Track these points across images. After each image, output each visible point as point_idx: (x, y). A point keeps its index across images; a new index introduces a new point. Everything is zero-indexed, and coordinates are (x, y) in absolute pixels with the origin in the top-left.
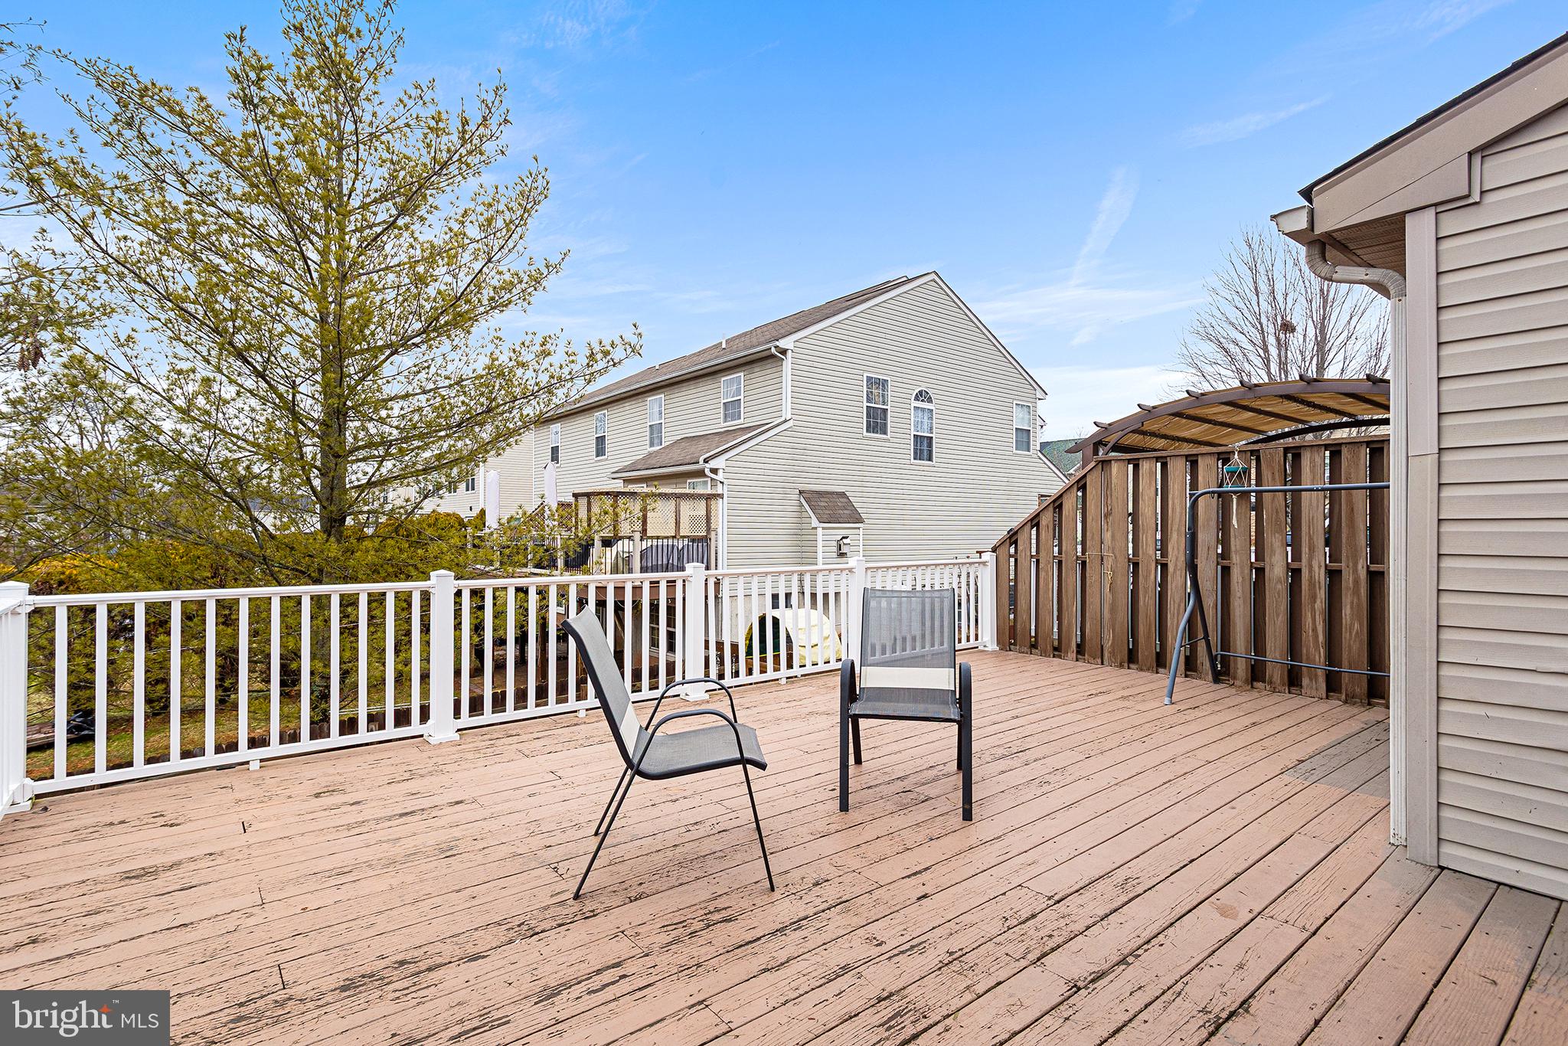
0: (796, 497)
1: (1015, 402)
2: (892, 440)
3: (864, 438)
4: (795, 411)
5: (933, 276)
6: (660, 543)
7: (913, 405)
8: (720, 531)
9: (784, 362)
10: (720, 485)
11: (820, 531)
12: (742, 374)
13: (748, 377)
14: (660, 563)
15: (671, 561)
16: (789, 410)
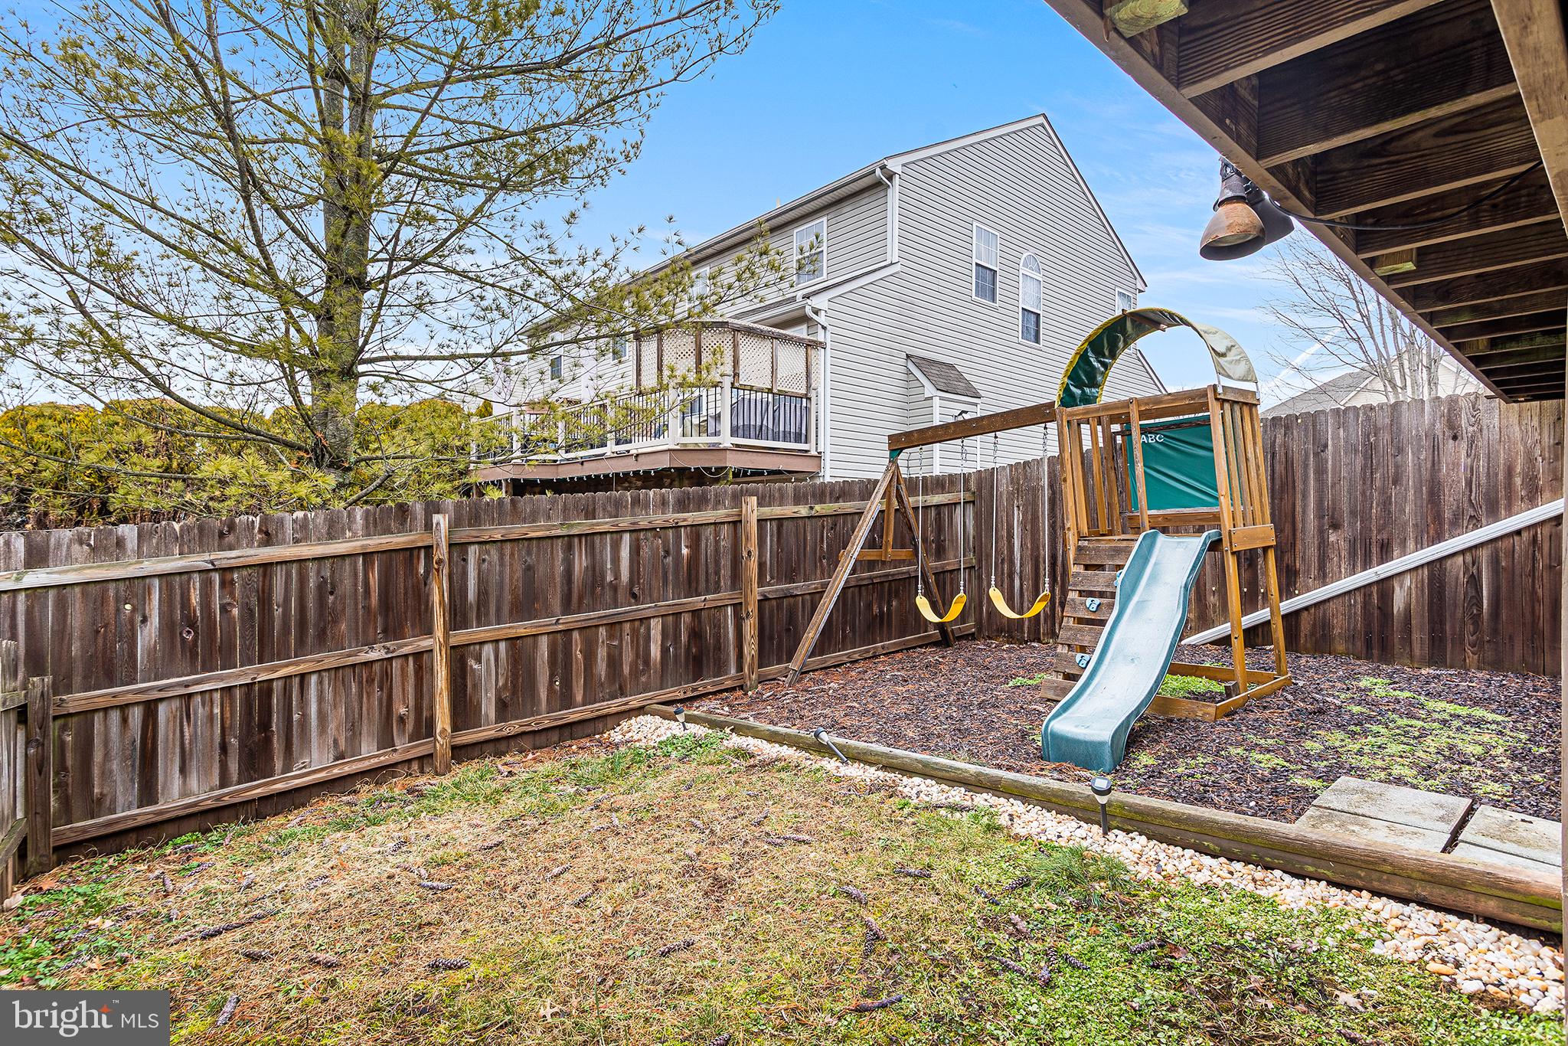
0: (902, 362)
1: (1117, 289)
2: (1001, 310)
3: (973, 302)
4: (903, 255)
5: (1041, 120)
6: (753, 396)
7: (1021, 271)
8: (821, 390)
9: (890, 191)
10: (821, 332)
11: (936, 401)
12: (825, 219)
13: (834, 221)
14: (752, 423)
15: (765, 423)
16: (896, 253)
